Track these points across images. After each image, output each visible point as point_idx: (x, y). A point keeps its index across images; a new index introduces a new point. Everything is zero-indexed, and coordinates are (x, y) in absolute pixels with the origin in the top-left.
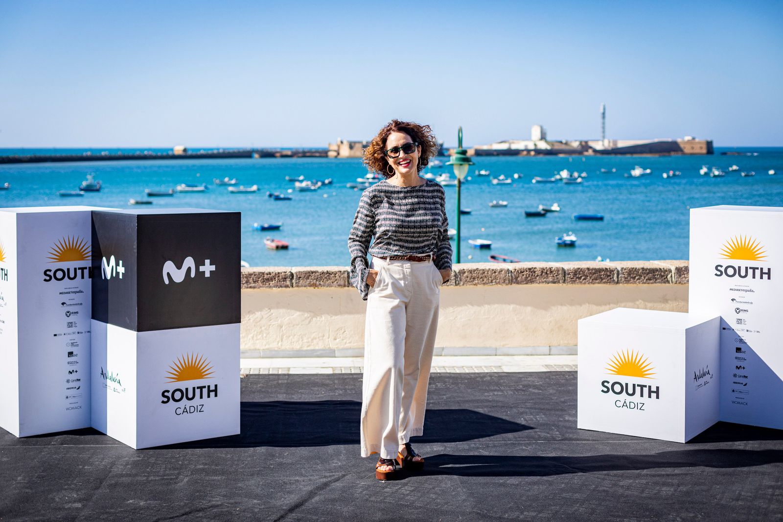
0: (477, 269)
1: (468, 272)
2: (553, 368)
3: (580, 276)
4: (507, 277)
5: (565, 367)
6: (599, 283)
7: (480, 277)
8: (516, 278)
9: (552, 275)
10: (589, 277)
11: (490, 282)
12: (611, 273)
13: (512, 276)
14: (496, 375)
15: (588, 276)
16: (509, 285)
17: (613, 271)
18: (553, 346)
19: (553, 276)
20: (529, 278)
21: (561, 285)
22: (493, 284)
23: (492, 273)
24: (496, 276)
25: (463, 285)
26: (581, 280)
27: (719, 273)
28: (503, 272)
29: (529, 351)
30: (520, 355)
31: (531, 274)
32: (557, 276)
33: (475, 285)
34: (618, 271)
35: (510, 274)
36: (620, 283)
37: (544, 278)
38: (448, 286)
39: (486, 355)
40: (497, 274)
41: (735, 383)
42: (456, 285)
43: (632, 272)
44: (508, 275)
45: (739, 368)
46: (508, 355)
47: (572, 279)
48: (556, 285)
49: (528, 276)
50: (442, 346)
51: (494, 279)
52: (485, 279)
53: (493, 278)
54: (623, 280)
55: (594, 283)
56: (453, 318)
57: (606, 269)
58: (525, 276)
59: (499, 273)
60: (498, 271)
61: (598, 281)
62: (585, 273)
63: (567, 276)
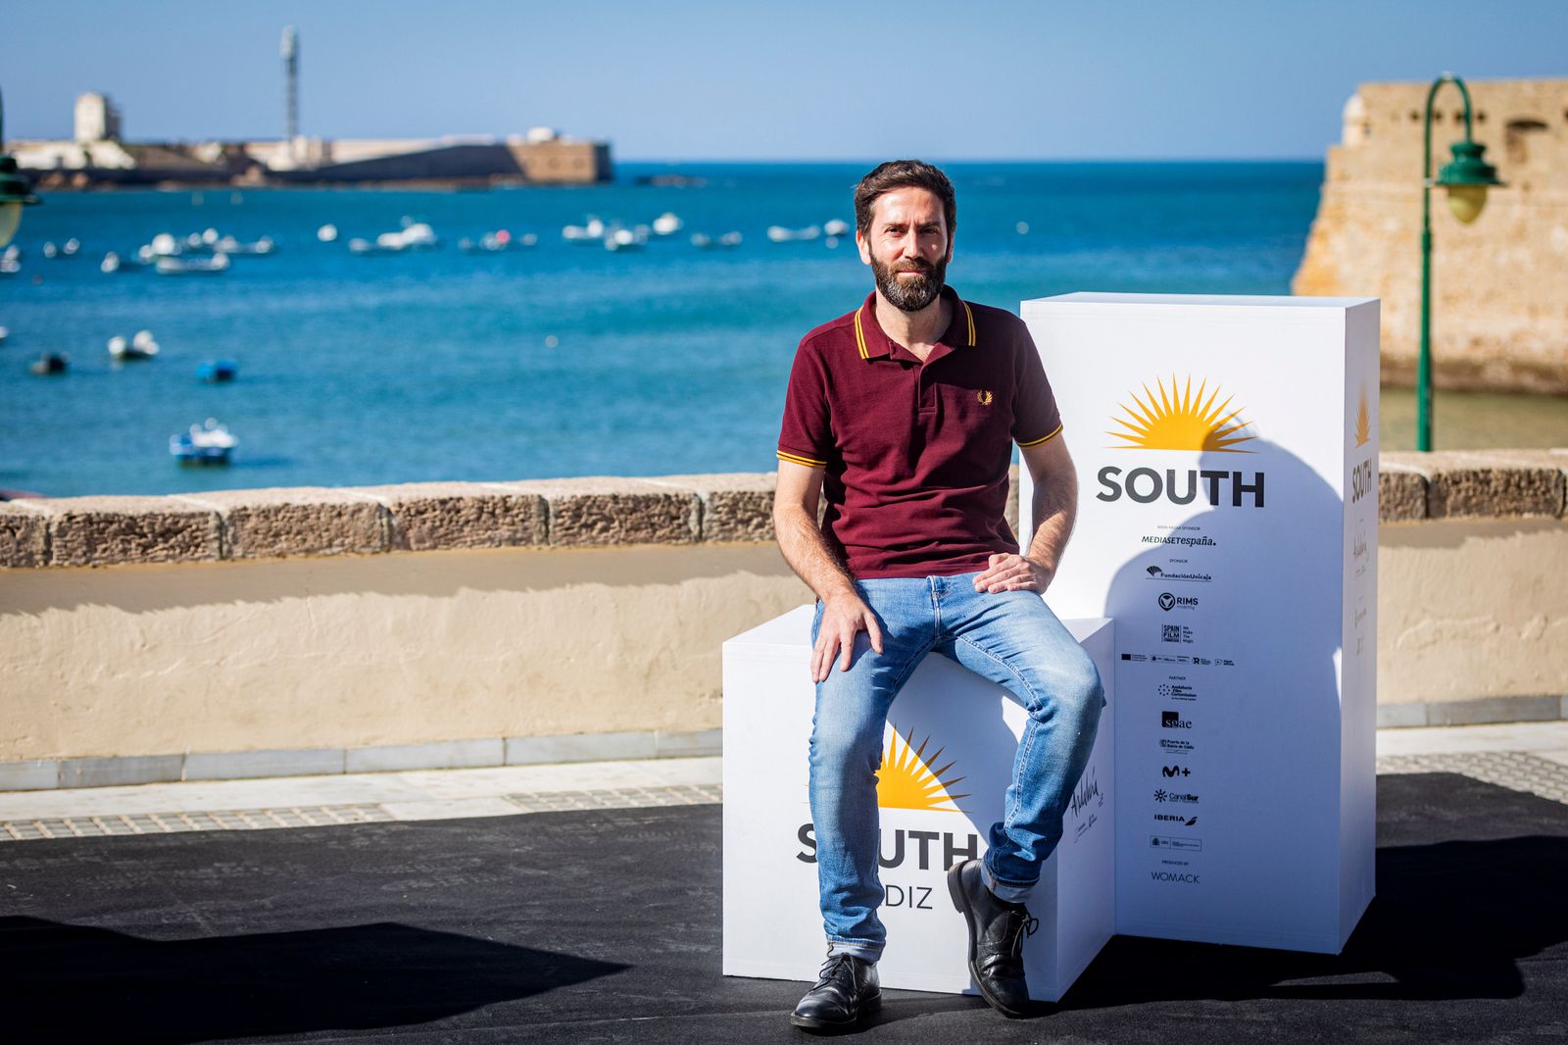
0: (287, 505)
1: (258, 516)
2: (537, 802)
3: (590, 522)
4: (377, 527)
5: (571, 800)
6: (646, 541)
7: (294, 531)
8: (403, 532)
9: (508, 520)
10: (616, 523)
11: (325, 544)
12: (680, 508)
13: (390, 525)
14: (381, 831)
15: (613, 521)
16: (383, 556)
17: (686, 503)
18: (513, 737)
19: (513, 524)
20: (442, 531)
21: (534, 548)
22: (335, 550)
23: (332, 518)
24: (343, 527)
25: (243, 557)
26: (594, 533)
27: (1109, 491)
28: (365, 513)
29: (444, 755)
30: (417, 769)
31: (447, 517)
32: (523, 521)
33: (278, 555)
34: (701, 504)
35: (385, 520)
36: (706, 539)
37: (487, 530)
38: (198, 559)
39: (313, 775)
40: (345, 518)
41: (1160, 817)
42: (222, 558)
43: (741, 505)
44: (378, 522)
45: (1171, 774)
46: (381, 771)
47: (567, 529)
48: (520, 549)
49: (438, 524)
50: (181, 751)
51: (337, 537)
52: (311, 538)
53: (333, 532)
54: (716, 530)
55: (632, 542)
56: (215, 661)
57: (668, 497)
58: (429, 524)
59: (352, 515)
60: (350, 509)
61: (642, 534)
62: (606, 512)
63: (552, 521)
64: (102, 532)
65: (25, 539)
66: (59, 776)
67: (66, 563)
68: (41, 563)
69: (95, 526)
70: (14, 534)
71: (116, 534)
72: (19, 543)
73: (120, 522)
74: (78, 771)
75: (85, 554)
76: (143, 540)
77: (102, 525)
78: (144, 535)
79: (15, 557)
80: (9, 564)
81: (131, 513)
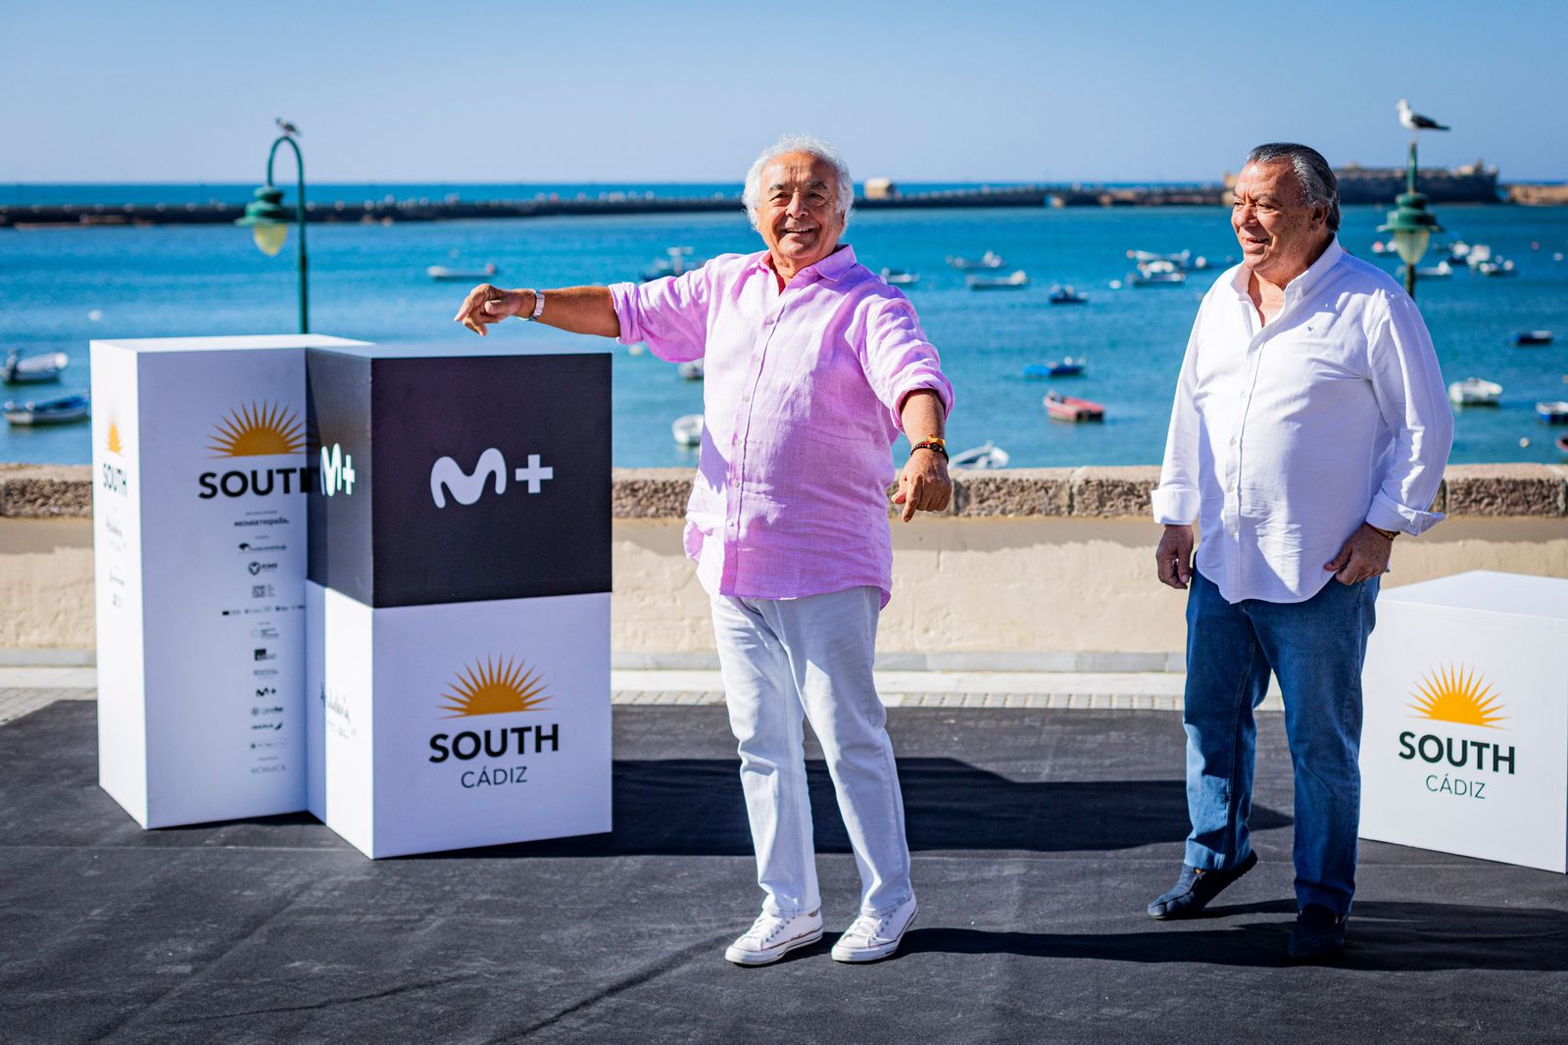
3: (1479, 497)
6: (1522, 514)
10: (1500, 500)
12: (1550, 491)
15: (1497, 498)
17: (1554, 486)
26: (1482, 506)
47: (1460, 503)
50: (1165, 651)
55: (1512, 514)
57: (1540, 482)
61: (1519, 509)
62: (1492, 491)
63: (1448, 496)
64: (1110, 493)
65: (1055, 496)
66: (1077, 663)
67: (1084, 514)
68: (1067, 513)
69: (1105, 489)
70: (1047, 492)
71: (1120, 495)
72: (1051, 499)
73: (1123, 486)
74: (1090, 660)
75: (1097, 508)
76: (1140, 500)
77: (1110, 488)
78: (1140, 496)
79: (1048, 508)
80: (1044, 513)
81: (1132, 480)
